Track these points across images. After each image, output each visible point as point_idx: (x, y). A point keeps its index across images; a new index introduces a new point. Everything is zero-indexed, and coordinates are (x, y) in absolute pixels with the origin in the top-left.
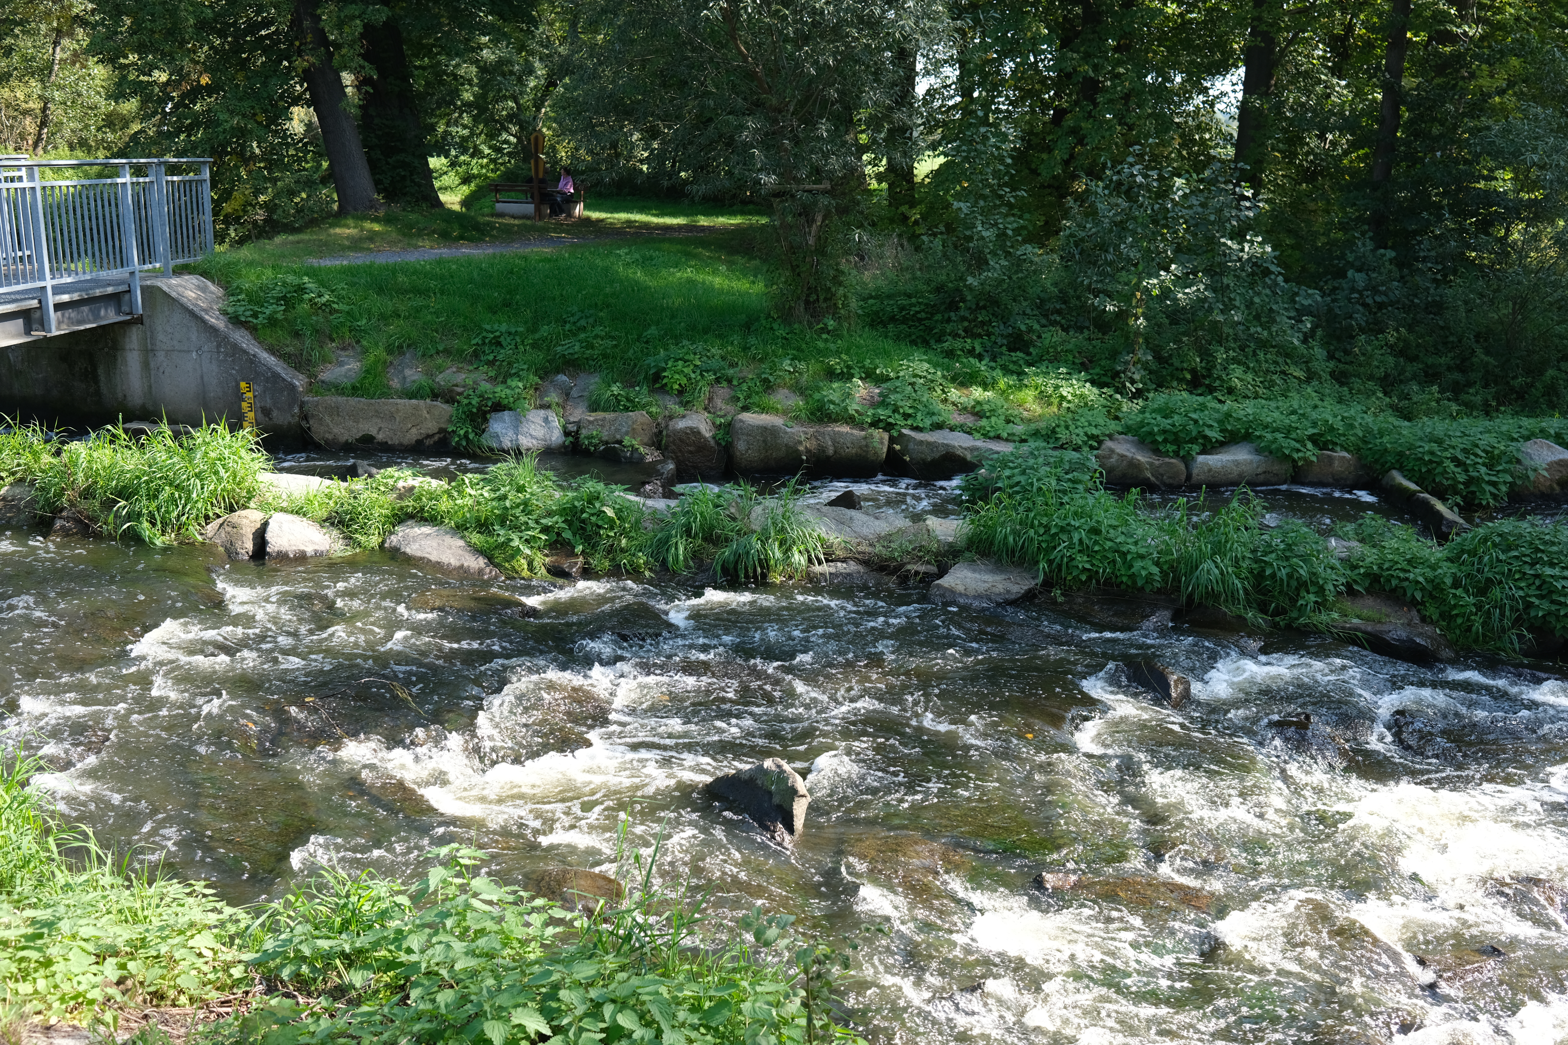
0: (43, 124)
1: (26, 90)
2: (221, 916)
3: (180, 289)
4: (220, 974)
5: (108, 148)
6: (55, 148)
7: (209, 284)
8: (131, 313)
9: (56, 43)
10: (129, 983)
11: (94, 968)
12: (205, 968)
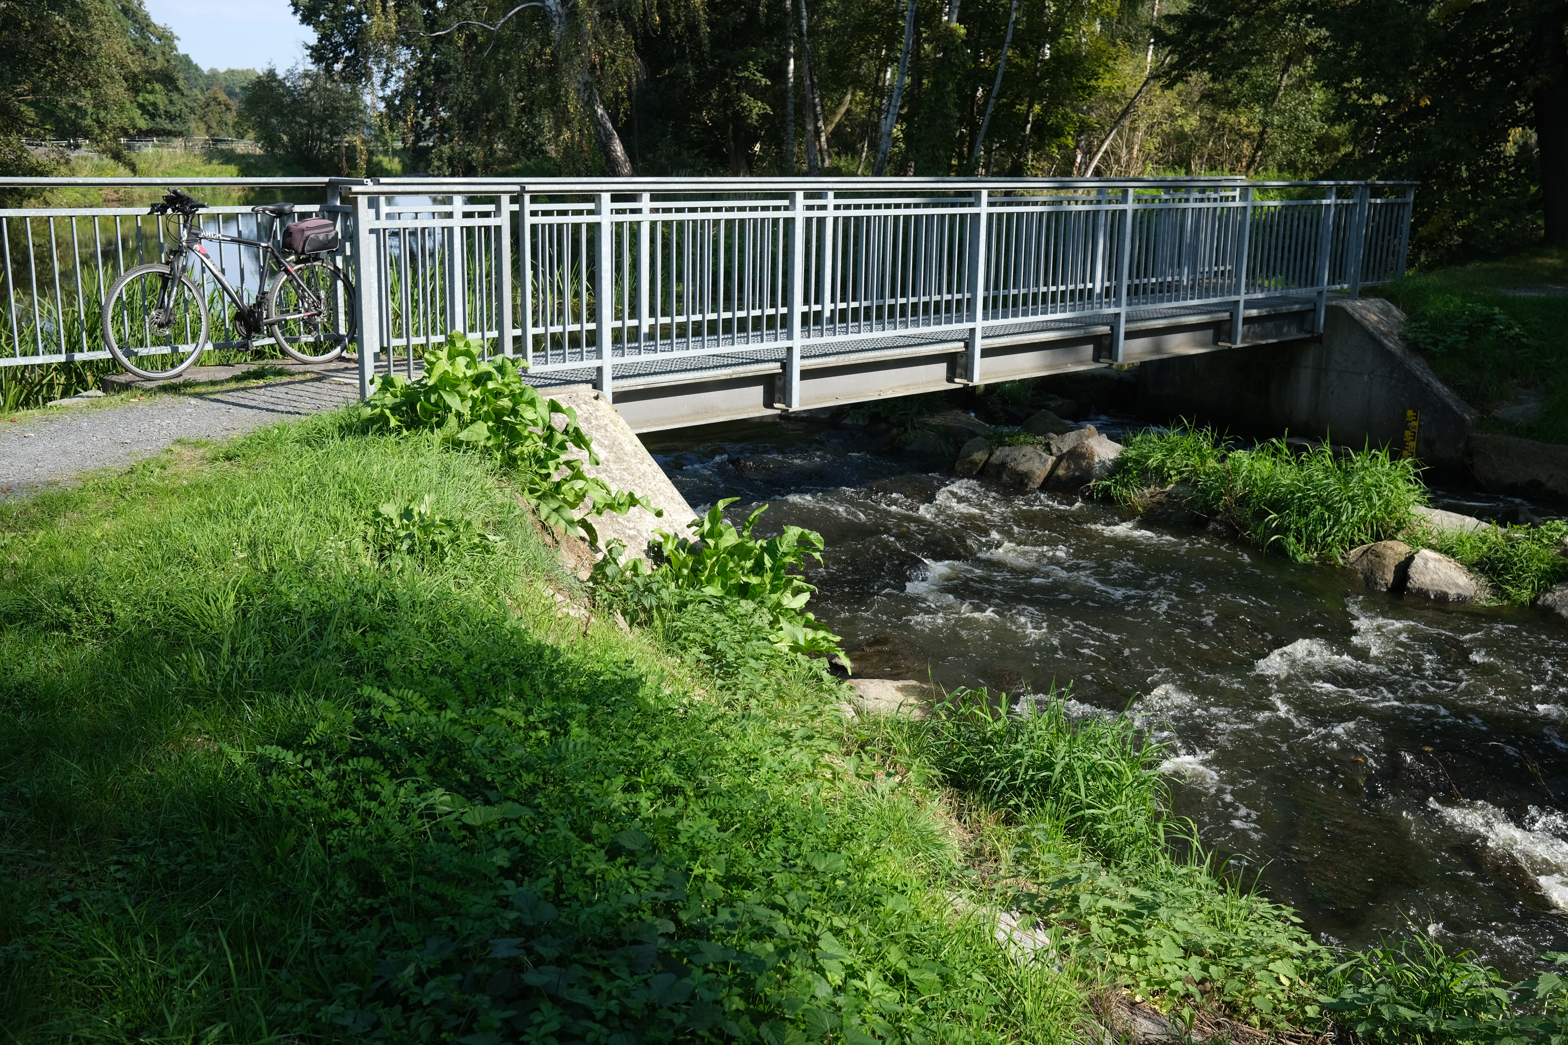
0: (1259, 147)
1: (1251, 115)
2: (1304, 949)
3: (1363, 312)
4: (1294, 1007)
5: (1314, 170)
6: (1266, 169)
7: (1393, 307)
8: (1311, 332)
9: (1285, 70)
10: (1208, 985)
11: (1180, 962)
12: (1280, 996)
